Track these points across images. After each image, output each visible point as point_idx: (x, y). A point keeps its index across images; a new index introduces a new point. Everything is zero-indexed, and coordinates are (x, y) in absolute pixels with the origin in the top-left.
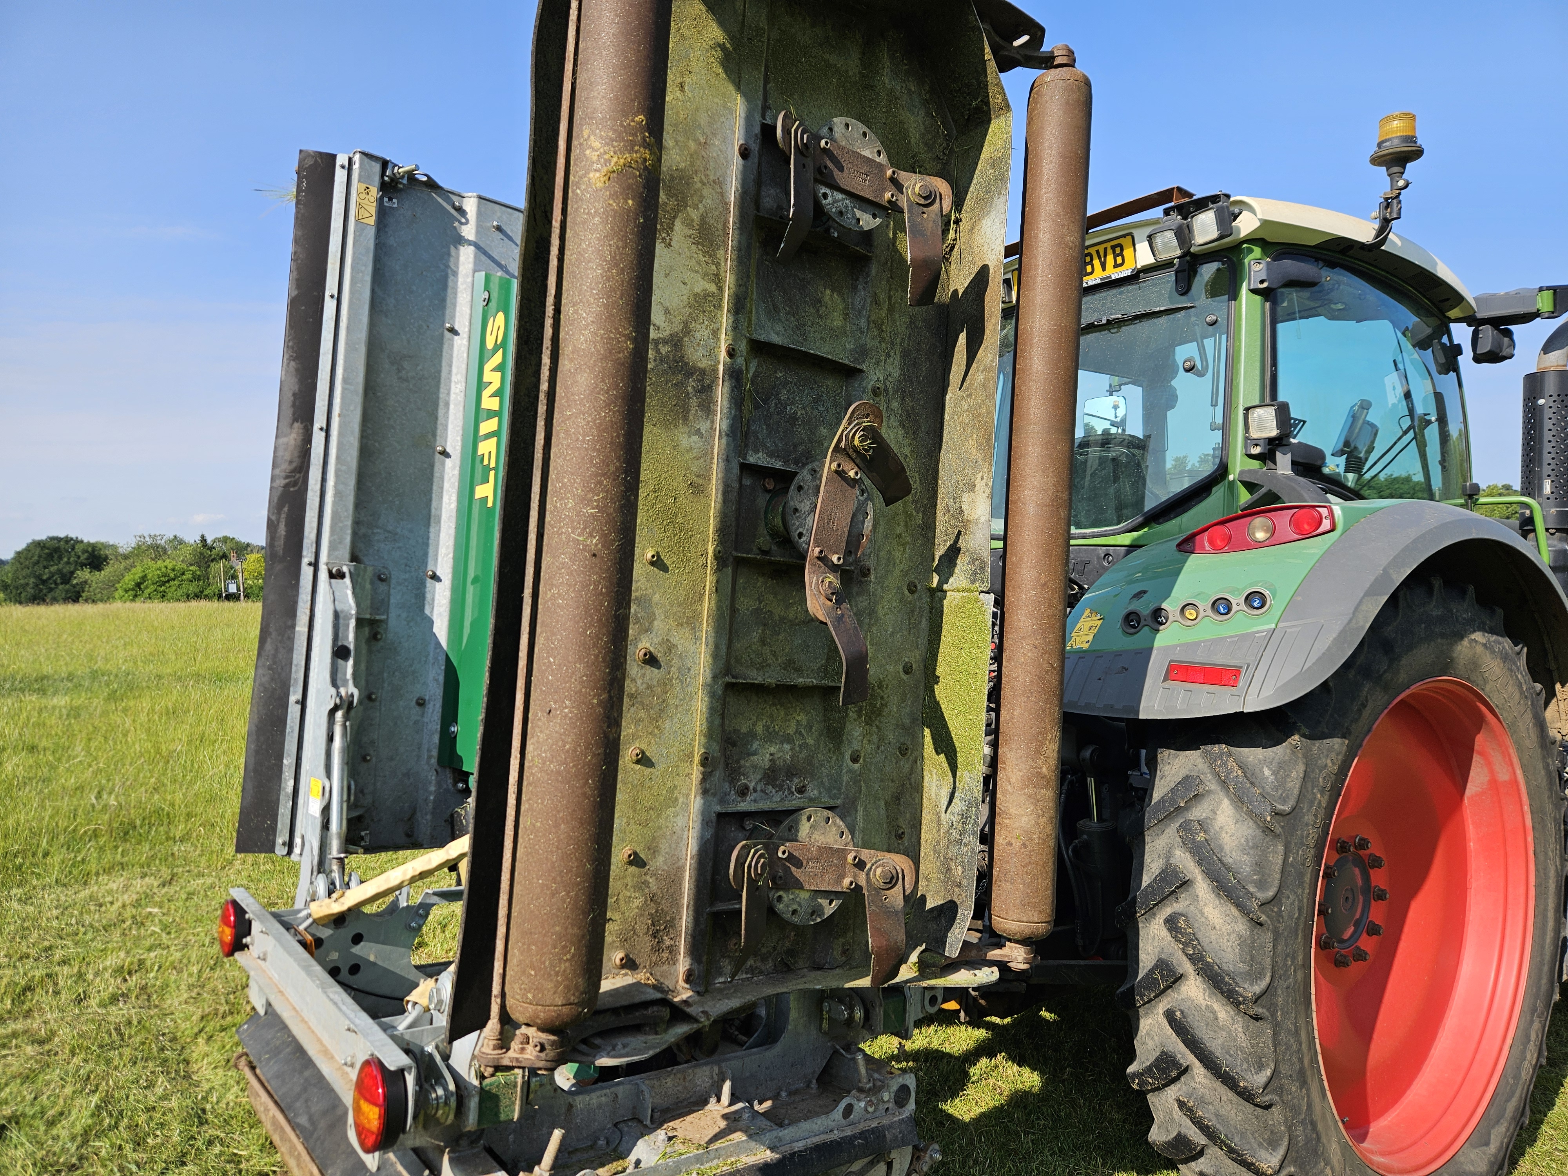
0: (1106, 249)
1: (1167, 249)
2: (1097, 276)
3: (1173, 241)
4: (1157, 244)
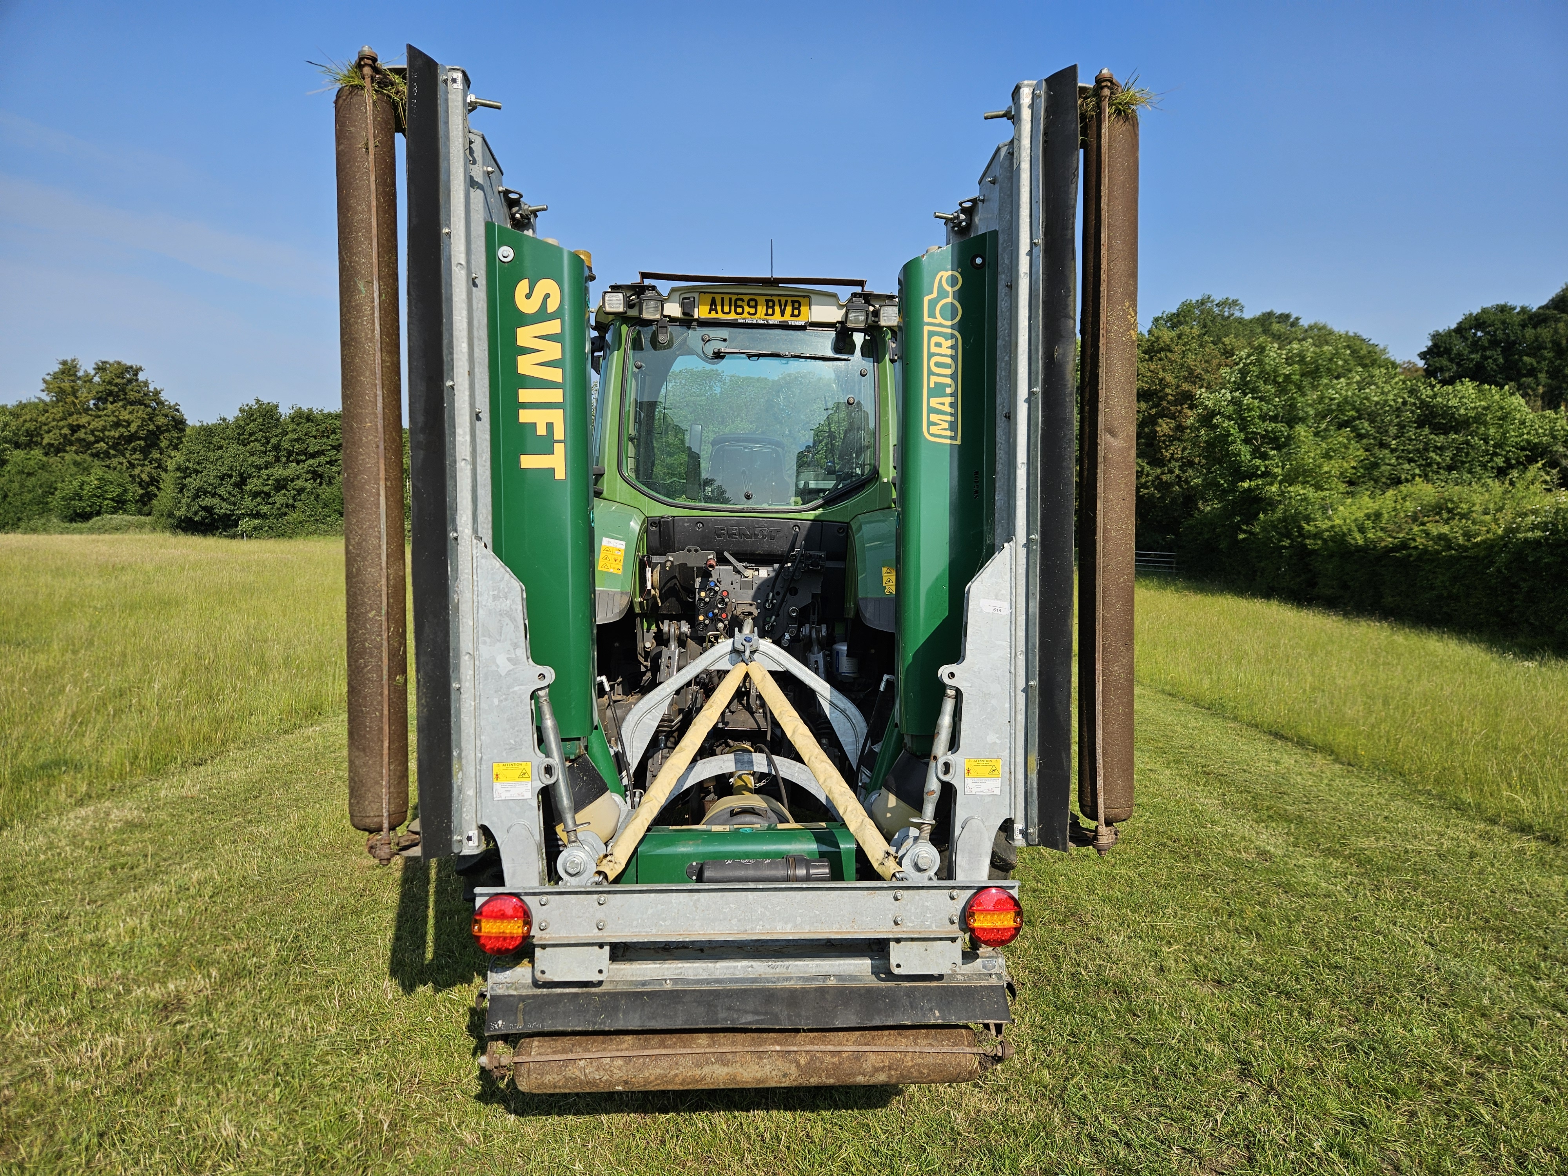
0: (786, 302)
1: (857, 321)
2: (776, 318)
3: (862, 318)
4: (852, 316)
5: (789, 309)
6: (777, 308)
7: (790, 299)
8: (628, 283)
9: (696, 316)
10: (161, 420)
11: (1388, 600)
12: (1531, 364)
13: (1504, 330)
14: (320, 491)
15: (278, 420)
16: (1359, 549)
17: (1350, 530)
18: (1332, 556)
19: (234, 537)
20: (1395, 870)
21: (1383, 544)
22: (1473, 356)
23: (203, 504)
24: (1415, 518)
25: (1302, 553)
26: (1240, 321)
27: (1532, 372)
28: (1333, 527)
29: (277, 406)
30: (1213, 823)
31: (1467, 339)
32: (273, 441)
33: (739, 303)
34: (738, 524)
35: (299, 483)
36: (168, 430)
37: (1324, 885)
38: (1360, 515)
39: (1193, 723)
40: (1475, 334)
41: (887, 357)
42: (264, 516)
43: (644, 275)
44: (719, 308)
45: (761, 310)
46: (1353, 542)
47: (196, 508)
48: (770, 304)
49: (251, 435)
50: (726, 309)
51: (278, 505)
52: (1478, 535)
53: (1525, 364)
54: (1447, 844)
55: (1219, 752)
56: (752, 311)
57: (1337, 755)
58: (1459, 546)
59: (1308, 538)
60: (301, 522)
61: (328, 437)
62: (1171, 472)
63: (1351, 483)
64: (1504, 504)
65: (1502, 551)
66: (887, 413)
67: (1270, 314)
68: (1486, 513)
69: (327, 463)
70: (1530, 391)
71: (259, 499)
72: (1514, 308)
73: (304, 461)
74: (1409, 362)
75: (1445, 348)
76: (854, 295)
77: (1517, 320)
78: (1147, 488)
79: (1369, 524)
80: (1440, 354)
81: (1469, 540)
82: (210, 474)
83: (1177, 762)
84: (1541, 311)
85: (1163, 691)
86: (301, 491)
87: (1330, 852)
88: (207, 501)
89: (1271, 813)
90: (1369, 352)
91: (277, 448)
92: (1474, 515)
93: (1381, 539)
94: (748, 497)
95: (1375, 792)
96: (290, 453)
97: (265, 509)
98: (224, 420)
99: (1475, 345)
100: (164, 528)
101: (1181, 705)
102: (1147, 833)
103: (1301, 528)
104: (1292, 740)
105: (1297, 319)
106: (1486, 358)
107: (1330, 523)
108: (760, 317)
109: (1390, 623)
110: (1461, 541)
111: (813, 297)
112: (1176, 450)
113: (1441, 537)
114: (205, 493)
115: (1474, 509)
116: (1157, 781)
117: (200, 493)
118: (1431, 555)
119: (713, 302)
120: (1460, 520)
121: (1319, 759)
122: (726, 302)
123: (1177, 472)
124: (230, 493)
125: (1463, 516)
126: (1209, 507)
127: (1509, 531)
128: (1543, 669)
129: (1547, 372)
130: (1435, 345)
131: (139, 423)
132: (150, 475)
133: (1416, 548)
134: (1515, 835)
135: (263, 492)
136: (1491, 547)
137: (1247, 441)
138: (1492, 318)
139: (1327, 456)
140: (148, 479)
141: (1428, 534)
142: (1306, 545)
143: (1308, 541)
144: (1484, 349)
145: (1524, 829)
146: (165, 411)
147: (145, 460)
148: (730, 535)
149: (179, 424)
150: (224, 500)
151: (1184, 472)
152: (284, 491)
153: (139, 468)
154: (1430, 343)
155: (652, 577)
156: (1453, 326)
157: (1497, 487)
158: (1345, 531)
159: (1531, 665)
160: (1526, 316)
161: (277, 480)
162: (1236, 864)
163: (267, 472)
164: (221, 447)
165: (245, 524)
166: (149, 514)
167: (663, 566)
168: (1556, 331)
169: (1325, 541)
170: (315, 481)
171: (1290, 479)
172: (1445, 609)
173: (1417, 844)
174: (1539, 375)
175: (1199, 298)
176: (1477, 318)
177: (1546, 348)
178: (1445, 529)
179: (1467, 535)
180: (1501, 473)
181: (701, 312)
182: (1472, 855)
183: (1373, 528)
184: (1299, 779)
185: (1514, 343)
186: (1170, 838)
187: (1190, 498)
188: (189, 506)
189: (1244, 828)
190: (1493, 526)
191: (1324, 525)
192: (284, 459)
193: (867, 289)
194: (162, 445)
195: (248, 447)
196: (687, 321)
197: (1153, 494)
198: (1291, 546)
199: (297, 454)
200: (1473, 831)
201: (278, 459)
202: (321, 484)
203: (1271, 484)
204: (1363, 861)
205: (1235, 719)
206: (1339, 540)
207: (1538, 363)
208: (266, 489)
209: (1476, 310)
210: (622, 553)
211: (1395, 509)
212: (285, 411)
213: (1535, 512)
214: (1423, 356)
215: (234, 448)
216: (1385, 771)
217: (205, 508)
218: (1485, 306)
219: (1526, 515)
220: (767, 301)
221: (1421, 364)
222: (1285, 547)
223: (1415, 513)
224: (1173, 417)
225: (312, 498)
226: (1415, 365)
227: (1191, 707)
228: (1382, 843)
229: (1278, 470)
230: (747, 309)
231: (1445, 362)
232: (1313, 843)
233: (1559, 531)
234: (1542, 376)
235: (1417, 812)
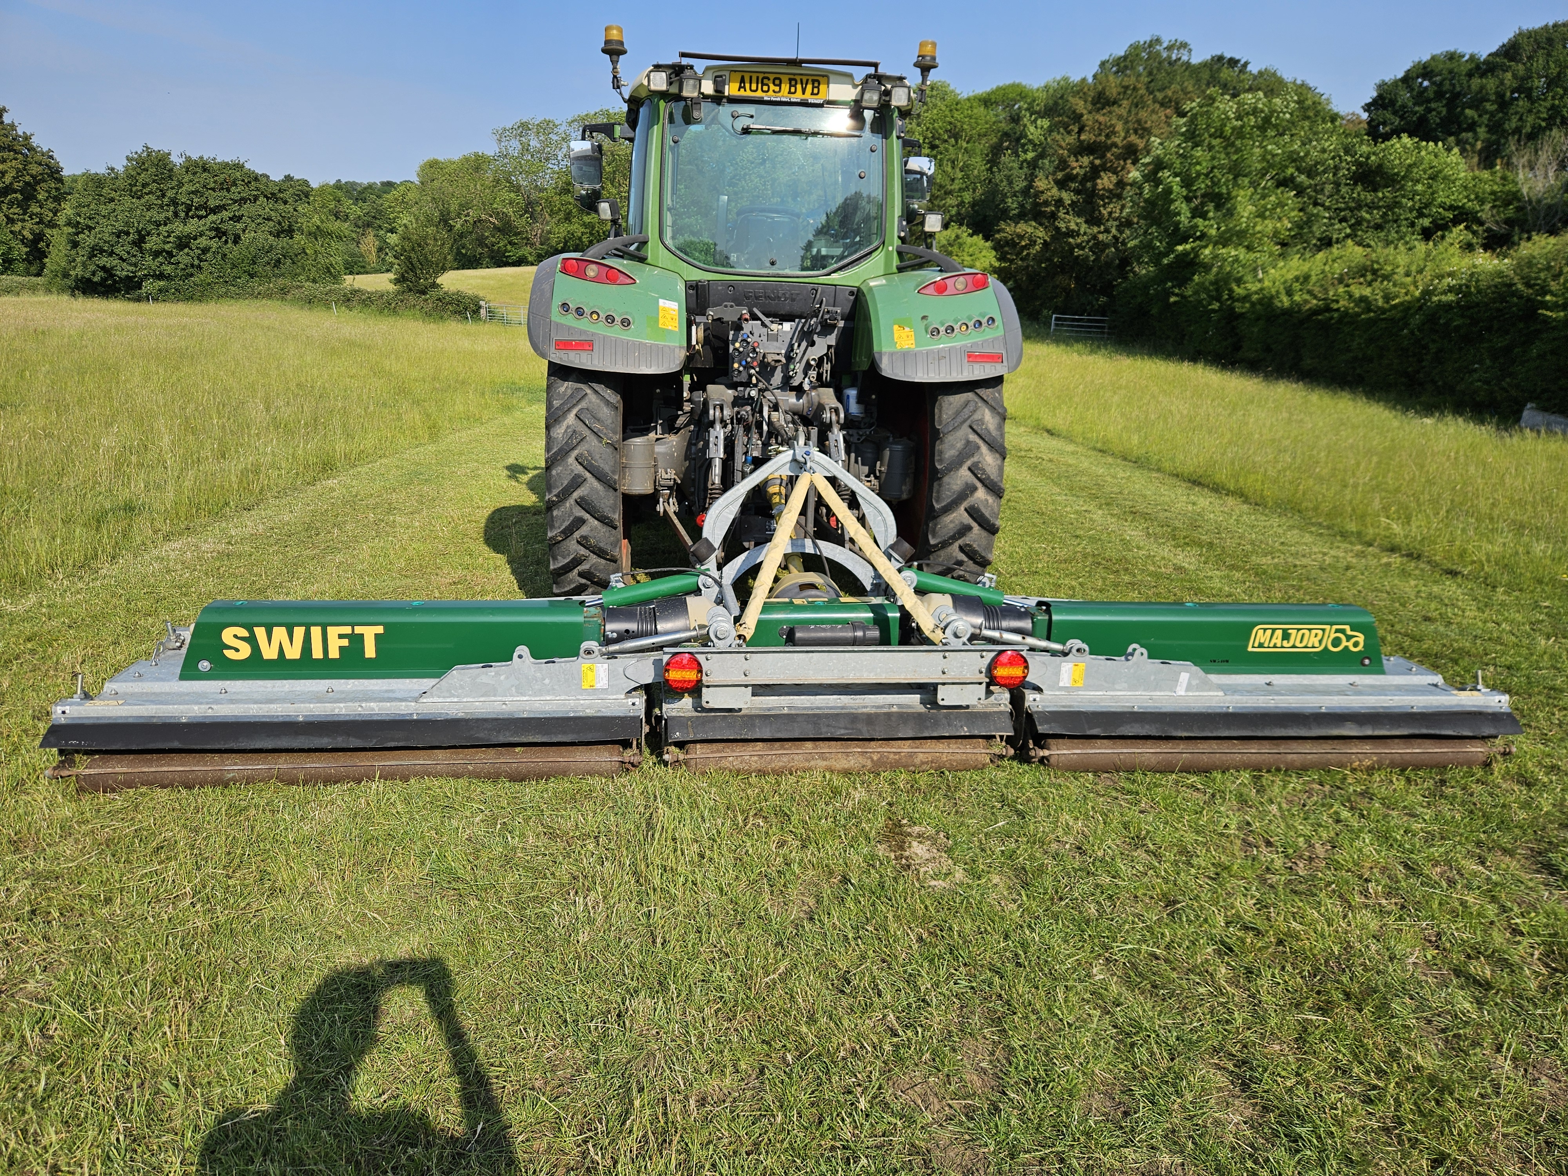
0: (807, 80)
1: (871, 100)
2: (798, 97)
3: (876, 97)
4: (867, 96)
5: (809, 87)
6: (799, 87)
7: (810, 78)
8: (670, 62)
9: (726, 94)
10: (35, 169)
11: (1308, 362)
12: (1473, 118)
13: (1451, 80)
14: (225, 249)
15: (171, 170)
16: (1286, 313)
17: (1278, 292)
18: (1258, 319)
19: (138, 300)
20: (1284, 578)
21: (1307, 307)
22: (1417, 108)
23: (101, 263)
24: (1341, 280)
25: (1230, 317)
26: (1188, 64)
27: (1472, 127)
28: (1262, 289)
29: (169, 154)
30: (1139, 548)
31: (1412, 90)
32: (170, 194)
33: (765, 81)
34: (764, 287)
35: (203, 242)
36: (44, 181)
37: (1227, 589)
38: (1290, 276)
39: (1121, 474)
40: (1421, 84)
41: (894, 134)
42: (168, 278)
43: (683, 55)
44: (747, 86)
45: (785, 87)
46: (1279, 305)
47: (92, 268)
48: (793, 83)
49: (144, 185)
50: (754, 87)
51: (181, 266)
52: (1397, 296)
53: (1466, 117)
54: (1328, 560)
55: (1145, 496)
56: (777, 89)
57: (1247, 497)
58: (1379, 308)
59: (1238, 300)
60: (209, 284)
61: (228, 190)
62: (1107, 231)
63: (1284, 244)
64: (1425, 266)
65: (1416, 313)
66: (893, 186)
67: (1220, 58)
68: (1407, 274)
69: (231, 219)
70: (1468, 147)
71: (160, 259)
72: (1464, 56)
73: (206, 217)
74: (1353, 114)
75: (1390, 100)
76: (869, 76)
77: (1464, 69)
78: (1083, 248)
79: (1297, 286)
80: (1384, 107)
81: (1388, 302)
82: (104, 232)
83: (1107, 504)
84: (1491, 58)
85: (1094, 449)
86: (205, 251)
87: (1233, 567)
88: (105, 261)
89: (1187, 540)
90: (1314, 103)
91: (174, 202)
92: (1396, 276)
93: (1306, 302)
94: (773, 263)
95: (1275, 525)
96: (189, 208)
97: (168, 269)
98: (112, 169)
99: (1420, 97)
100: (62, 290)
101: (1110, 460)
102: (1085, 556)
103: (1231, 291)
104: (1208, 486)
105: (1246, 64)
106: (1429, 110)
107: (1259, 285)
108: (784, 94)
109: (1305, 384)
110: (1380, 303)
111: (832, 77)
112: (1114, 207)
113: (1363, 299)
114: (102, 251)
115: (1397, 270)
116: (1091, 519)
117: (95, 251)
118: (1351, 317)
119: (742, 81)
120: (1382, 282)
121: (1231, 501)
122: (754, 79)
123: (1114, 231)
124: (128, 253)
125: (1386, 277)
126: (1143, 270)
127: (1427, 293)
128: (1440, 425)
129: (1487, 126)
130: (1380, 97)
131: (14, 174)
132: (32, 232)
133: (1338, 310)
134: (1384, 554)
135: (164, 250)
136: (1407, 309)
137: (1188, 199)
138: (1441, 66)
139: (1261, 215)
140: (31, 237)
141: (1351, 296)
142: (1234, 308)
143: (1236, 304)
144: (1429, 101)
145: (1393, 549)
146: (38, 157)
147: (24, 214)
148: (757, 298)
149: (54, 173)
150: (124, 261)
151: (1121, 232)
152: (186, 250)
153: (20, 224)
154: (1375, 94)
155: (697, 334)
156: (1400, 75)
157: (1421, 247)
158: (1274, 293)
159: (1428, 421)
160: (1473, 65)
161: (178, 237)
162: (1157, 576)
163: (167, 228)
164: (112, 200)
165: (148, 286)
166: (38, 275)
167: (705, 324)
168: (1502, 83)
169: (1253, 304)
170: (220, 238)
171: (1224, 241)
172: (1358, 371)
173: (1305, 561)
174: (1478, 130)
175: (1148, 39)
176: (1425, 66)
177: (1488, 100)
178: (1367, 292)
179: (1387, 298)
180: (1427, 234)
181: (732, 89)
182: (1348, 568)
183: (1301, 290)
184: (1212, 516)
185: (1459, 94)
186: (1104, 559)
187: (1125, 261)
188: (84, 264)
189: (1165, 551)
190: (1412, 288)
191: (1254, 287)
192: (183, 215)
193: (881, 70)
194: (40, 197)
195: (143, 201)
196: (718, 98)
197: (1087, 257)
198: (1220, 309)
199: (196, 209)
200: (1352, 551)
201: (176, 214)
202: (226, 242)
203: (1206, 247)
204: (1259, 573)
205: (1159, 470)
206: (1267, 302)
207: (1480, 116)
208: (167, 247)
209: (1425, 58)
210: (676, 313)
211: (1323, 272)
212: (176, 160)
213: (1451, 274)
214: (1367, 108)
215: (128, 201)
216: (1286, 509)
217: (103, 268)
218: (1435, 53)
219: (1443, 277)
220: (790, 80)
221: (1365, 116)
222: (1214, 311)
223: (1341, 275)
224: (1115, 172)
225: (219, 257)
226: (1358, 116)
227: (1119, 461)
228: (1276, 560)
229: (1213, 232)
230: (772, 87)
231: (1388, 115)
232: (1220, 561)
233: (1470, 293)
234: (1482, 131)
235: (1308, 538)
